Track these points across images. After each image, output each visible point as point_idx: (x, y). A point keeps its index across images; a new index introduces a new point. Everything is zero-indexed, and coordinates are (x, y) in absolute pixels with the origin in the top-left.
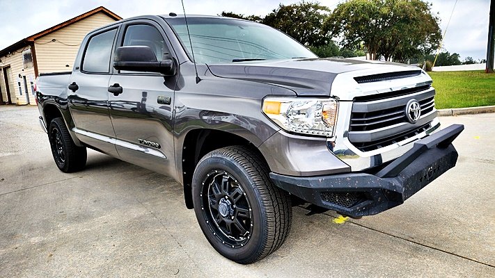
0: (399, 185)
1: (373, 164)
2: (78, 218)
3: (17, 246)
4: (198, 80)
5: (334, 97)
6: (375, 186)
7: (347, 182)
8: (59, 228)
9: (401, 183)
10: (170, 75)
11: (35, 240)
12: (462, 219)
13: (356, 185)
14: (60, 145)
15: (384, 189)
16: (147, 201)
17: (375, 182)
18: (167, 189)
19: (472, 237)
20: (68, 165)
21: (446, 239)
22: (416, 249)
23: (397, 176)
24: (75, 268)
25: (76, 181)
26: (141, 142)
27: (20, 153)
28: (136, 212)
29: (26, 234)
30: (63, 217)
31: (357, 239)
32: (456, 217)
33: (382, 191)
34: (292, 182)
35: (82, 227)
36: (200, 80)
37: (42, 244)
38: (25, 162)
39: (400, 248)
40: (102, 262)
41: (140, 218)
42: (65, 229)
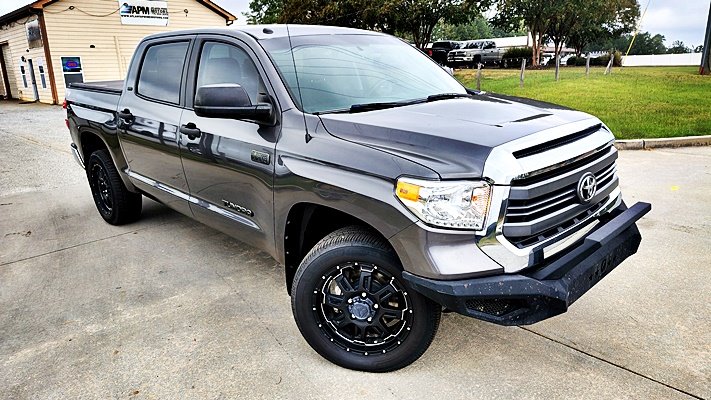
0: (563, 290)
1: (532, 262)
2: (145, 297)
3: (71, 336)
4: (308, 138)
5: (487, 179)
6: (534, 293)
7: (499, 288)
8: (120, 313)
10: (268, 124)
11: (92, 329)
12: (640, 318)
13: (510, 291)
15: (544, 296)
16: (229, 275)
17: (535, 286)
19: (651, 345)
21: (617, 347)
22: (579, 360)
23: (561, 278)
24: (150, 371)
25: (134, 239)
26: (226, 204)
27: (43, 189)
28: (218, 291)
29: (79, 320)
30: (121, 294)
32: (633, 315)
33: (542, 298)
34: (431, 287)
35: (149, 312)
36: (311, 138)
37: (103, 336)
38: (54, 206)
39: (559, 358)
40: (183, 364)
41: (223, 300)
42: (129, 315)
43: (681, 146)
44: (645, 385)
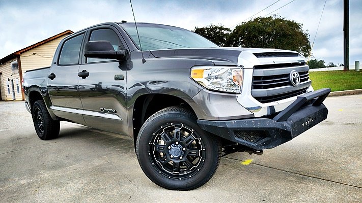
0: (288, 126)
1: (270, 112)
2: (54, 167)
3: (11, 185)
4: (144, 61)
5: (241, 66)
6: (272, 126)
7: (252, 123)
8: (41, 174)
9: (290, 125)
10: (124, 62)
11: (24, 181)
12: (333, 159)
13: (259, 126)
14: (40, 120)
15: (278, 129)
16: (105, 155)
17: (272, 124)
18: (119, 148)
19: (342, 170)
20: (46, 134)
21: (324, 172)
22: (303, 179)
23: (286, 120)
24: (54, 198)
25: (53, 144)
26: (102, 110)
27: (10, 129)
28: (97, 162)
29: (17, 178)
30: (44, 167)
31: (259, 174)
32: (330, 158)
33: (277, 130)
34: (213, 125)
35: (58, 173)
36: (145, 61)
37: (29, 184)
38: (14, 135)
39: (291, 178)
40: (74, 194)
41: (101, 165)
42: (46, 175)
43: (341, 95)
44: (343, 187)
